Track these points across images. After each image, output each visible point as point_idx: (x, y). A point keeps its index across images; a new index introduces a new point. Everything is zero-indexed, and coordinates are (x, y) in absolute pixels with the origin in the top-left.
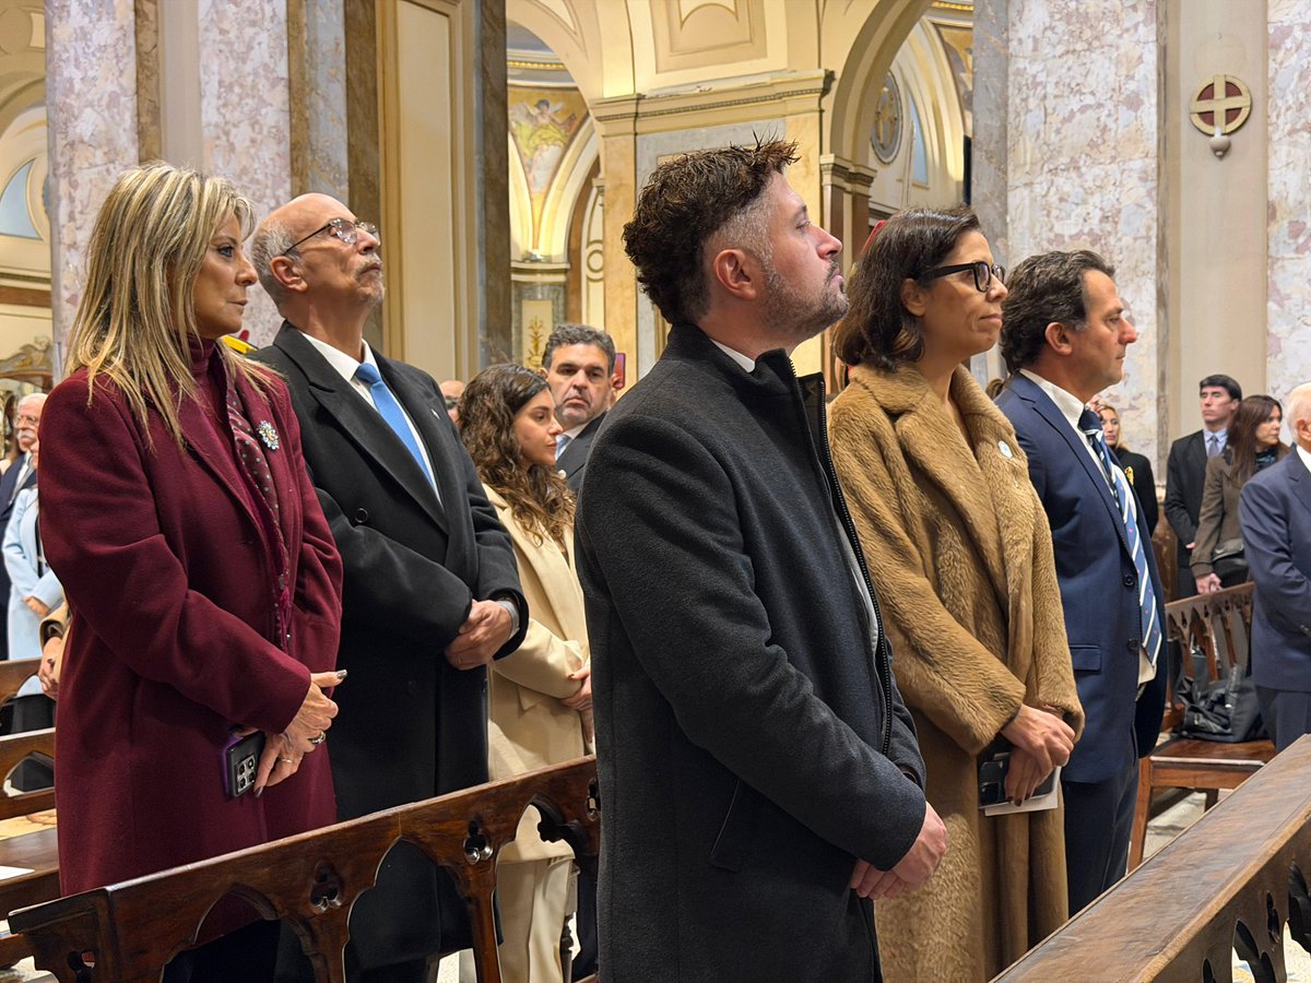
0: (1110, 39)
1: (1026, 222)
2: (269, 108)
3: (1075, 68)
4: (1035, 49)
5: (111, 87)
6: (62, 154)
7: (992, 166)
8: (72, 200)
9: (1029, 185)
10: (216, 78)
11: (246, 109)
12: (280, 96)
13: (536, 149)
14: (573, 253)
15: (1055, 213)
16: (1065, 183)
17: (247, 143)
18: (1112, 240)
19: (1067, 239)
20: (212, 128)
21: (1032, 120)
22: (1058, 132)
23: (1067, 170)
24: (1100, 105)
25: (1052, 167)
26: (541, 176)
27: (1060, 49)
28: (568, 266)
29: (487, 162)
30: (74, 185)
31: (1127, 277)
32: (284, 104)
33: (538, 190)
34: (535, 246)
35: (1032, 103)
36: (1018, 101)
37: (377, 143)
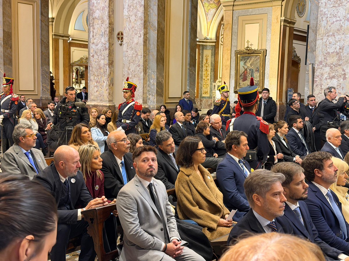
0: (344, 4)
1: (321, 48)
2: (139, 12)
3: (335, 11)
4: (325, 5)
5: (103, 5)
6: (91, 21)
7: (314, 33)
8: (93, 32)
9: (322, 39)
10: (127, 4)
11: (134, 12)
12: (142, 9)
13: (209, 10)
14: (217, 37)
15: (328, 46)
16: (331, 39)
17: (134, 20)
18: (342, 54)
19: (330, 53)
20: (126, 16)
21: (323, 23)
22: (330, 26)
23: (332, 36)
24: (341, 20)
25: (328, 35)
26: (210, 17)
27: (332, 6)
28: (216, 41)
29: (192, 23)
30: (94, 29)
31: (345, 63)
32: (143, 11)
33: (209, 21)
34: (208, 35)
35: (324, 19)
36: (320, 18)
37: (165, 20)
